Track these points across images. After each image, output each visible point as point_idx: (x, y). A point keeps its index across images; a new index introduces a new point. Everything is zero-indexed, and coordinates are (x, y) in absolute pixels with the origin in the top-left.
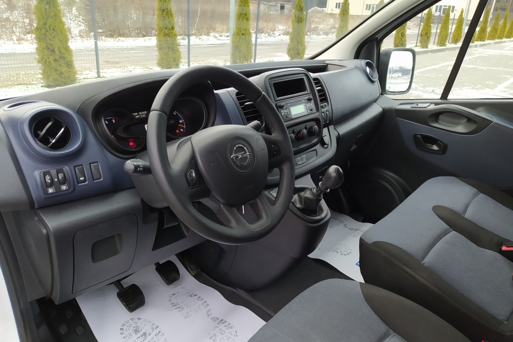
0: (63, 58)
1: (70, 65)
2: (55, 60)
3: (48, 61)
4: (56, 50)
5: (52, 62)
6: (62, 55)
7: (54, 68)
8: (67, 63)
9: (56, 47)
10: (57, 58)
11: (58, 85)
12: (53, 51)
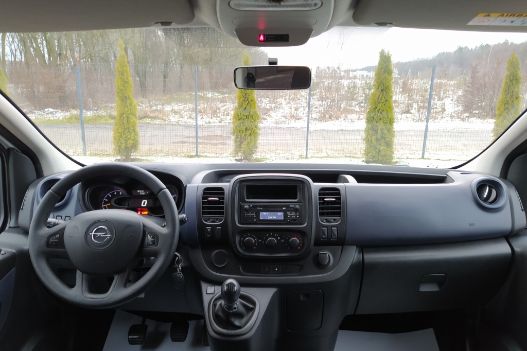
0: (385, 138)
1: (389, 145)
2: (377, 140)
3: (370, 140)
4: (379, 131)
5: (373, 141)
6: (384, 136)
7: (374, 146)
8: (387, 143)
9: (380, 128)
10: (379, 137)
11: (374, 162)
12: (377, 131)
